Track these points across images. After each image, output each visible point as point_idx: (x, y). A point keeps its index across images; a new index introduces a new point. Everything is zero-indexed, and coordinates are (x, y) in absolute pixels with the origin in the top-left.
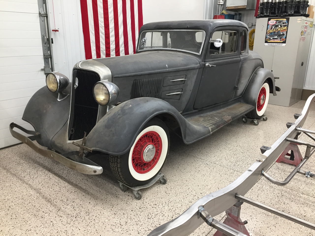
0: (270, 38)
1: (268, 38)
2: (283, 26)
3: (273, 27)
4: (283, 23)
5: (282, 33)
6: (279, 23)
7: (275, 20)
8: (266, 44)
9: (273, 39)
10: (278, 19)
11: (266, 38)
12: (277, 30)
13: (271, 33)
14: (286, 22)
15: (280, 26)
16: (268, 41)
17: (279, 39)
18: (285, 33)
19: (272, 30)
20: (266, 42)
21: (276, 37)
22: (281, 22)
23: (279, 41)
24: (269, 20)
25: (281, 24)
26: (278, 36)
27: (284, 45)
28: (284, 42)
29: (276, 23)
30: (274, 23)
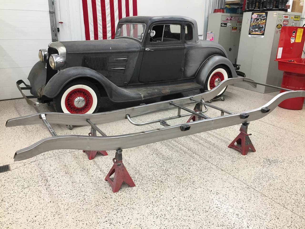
0: (252, 31)
1: (251, 30)
2: (262, 19)
3: (255, 20)
4: (263, 17)
5: (261, 26)
6: (259, 16)
7: (257, 14)
8: (250, 36)
9: (255, 31)
10: (259, 14)
11: (250, 30)
12: (258, 23)
13: (253, 26)
14: (265, 16)
15: (260, 20)
16: (251, 33)
17: (259, 31)
18: (264, 26)
19: (254, 23)
20: (250, 34)
21: (257, 30)
22: (261, 16)
23: (258, 33)
24: (253, 14)
25: (261, 17)
26: (258, 29)
27: (263, 36)
28: (263, 34)
29: (257, 16)
30: (256, 17)
